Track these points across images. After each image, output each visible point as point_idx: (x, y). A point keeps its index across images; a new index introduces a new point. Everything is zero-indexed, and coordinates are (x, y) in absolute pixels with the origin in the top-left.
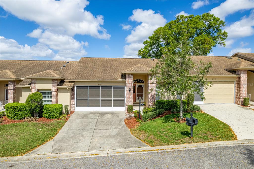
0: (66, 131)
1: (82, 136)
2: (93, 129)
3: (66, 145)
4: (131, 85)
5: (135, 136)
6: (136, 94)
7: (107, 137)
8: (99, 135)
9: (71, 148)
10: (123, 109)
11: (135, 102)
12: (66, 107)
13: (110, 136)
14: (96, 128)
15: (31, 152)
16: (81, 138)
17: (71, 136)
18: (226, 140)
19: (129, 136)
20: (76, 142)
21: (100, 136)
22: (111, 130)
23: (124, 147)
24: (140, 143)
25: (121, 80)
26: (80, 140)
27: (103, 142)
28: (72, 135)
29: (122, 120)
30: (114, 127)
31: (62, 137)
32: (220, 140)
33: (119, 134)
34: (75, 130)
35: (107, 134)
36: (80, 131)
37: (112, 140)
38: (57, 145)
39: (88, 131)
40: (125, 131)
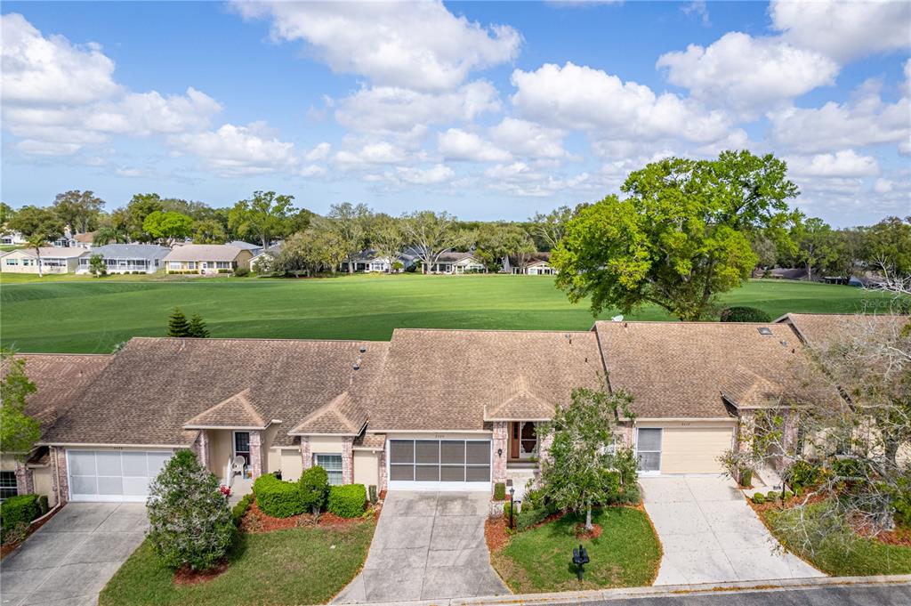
0: (379, 551)
1: (410, 565)
2: (427, 549)
3: (385, 585)
4: (504, 443)
5: (496, 570)
6: (521, 440)
7: (449, 569)
8: (436, 565)
9: (394, 594)
10: (485, 488)
11: (518, 457)
12: (372, 488)
13: (454, 569)
14: (432, 545)
15: (336, 597)
16: (407, 571)
17: (390, 565)
18: (634, 586)
19: (486, 570)
20: (400, 579)
21: (439, 567)
22: (457, 553)
23: (474, 593)
24: (499, 585)
25: (482, 431)
26: (407, 575)
27: (443, 581)
28: (392, 562)
29: (480, 522)
30: (464, 543)
31: (375, 567)
32: (624, 587)
33: (469, 563)
34: (396, 551)
35: (450, 563)
36: (403, 553)
37: (457, 578)
38: (372, 585)
39: (419, 554)
40: (481, 556)
